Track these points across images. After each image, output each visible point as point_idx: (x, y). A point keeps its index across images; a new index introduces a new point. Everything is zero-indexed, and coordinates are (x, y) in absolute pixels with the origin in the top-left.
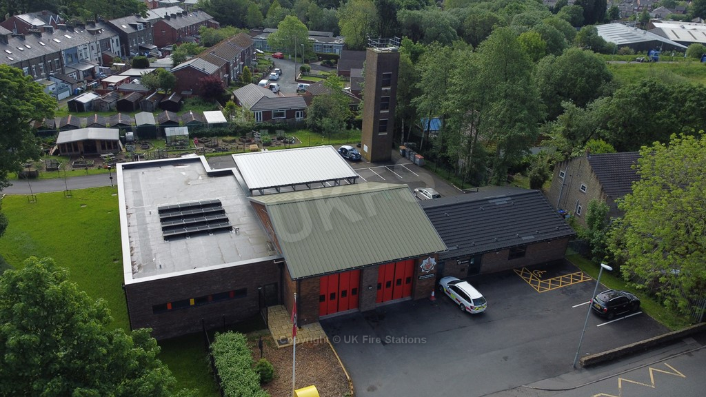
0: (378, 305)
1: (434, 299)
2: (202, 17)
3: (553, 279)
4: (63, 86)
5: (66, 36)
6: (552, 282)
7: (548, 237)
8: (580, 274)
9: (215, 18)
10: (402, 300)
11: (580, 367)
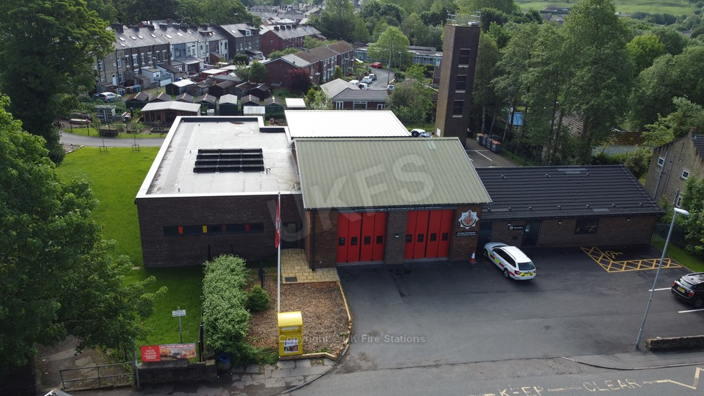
0: (407, 261)
1: (474, 262)
2: (311, 31)
3: (630, 261)
4: (167, 74)
5: (178, 34)
6: (628, 264)
7: (627, 212)
8: (668, 261)
9: (323, 34)
10: (437, 259)
11: (645, 350)
